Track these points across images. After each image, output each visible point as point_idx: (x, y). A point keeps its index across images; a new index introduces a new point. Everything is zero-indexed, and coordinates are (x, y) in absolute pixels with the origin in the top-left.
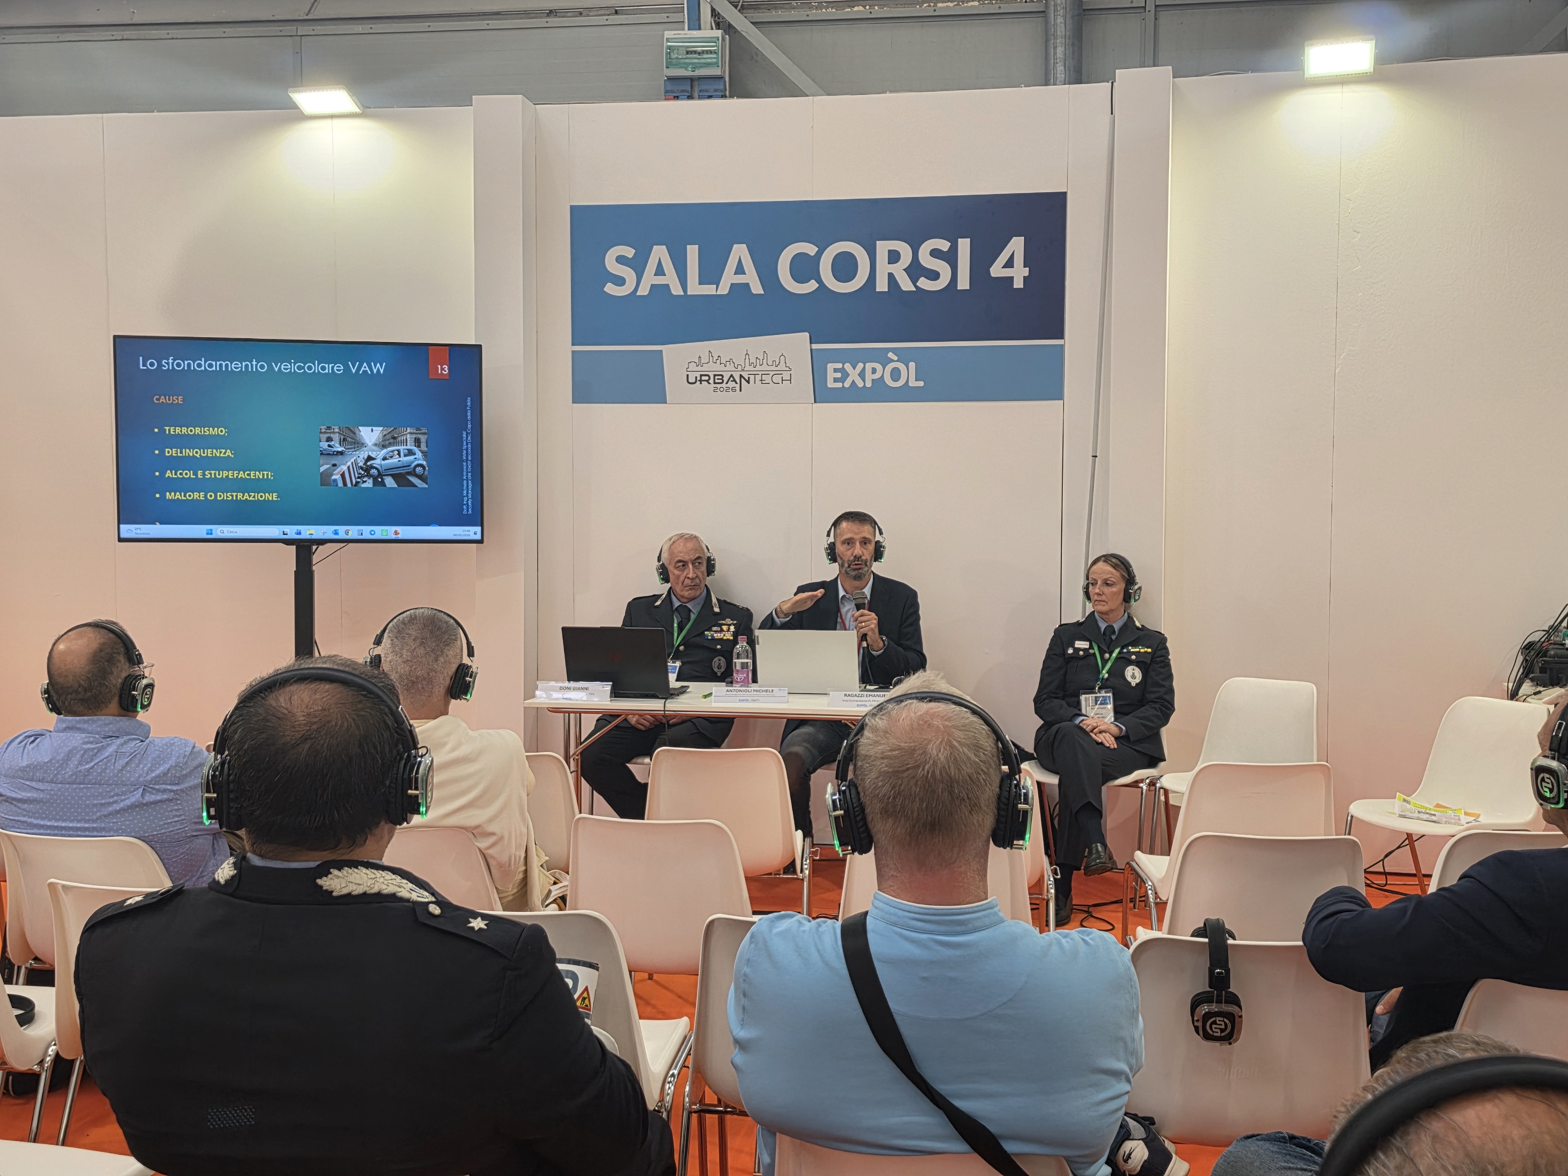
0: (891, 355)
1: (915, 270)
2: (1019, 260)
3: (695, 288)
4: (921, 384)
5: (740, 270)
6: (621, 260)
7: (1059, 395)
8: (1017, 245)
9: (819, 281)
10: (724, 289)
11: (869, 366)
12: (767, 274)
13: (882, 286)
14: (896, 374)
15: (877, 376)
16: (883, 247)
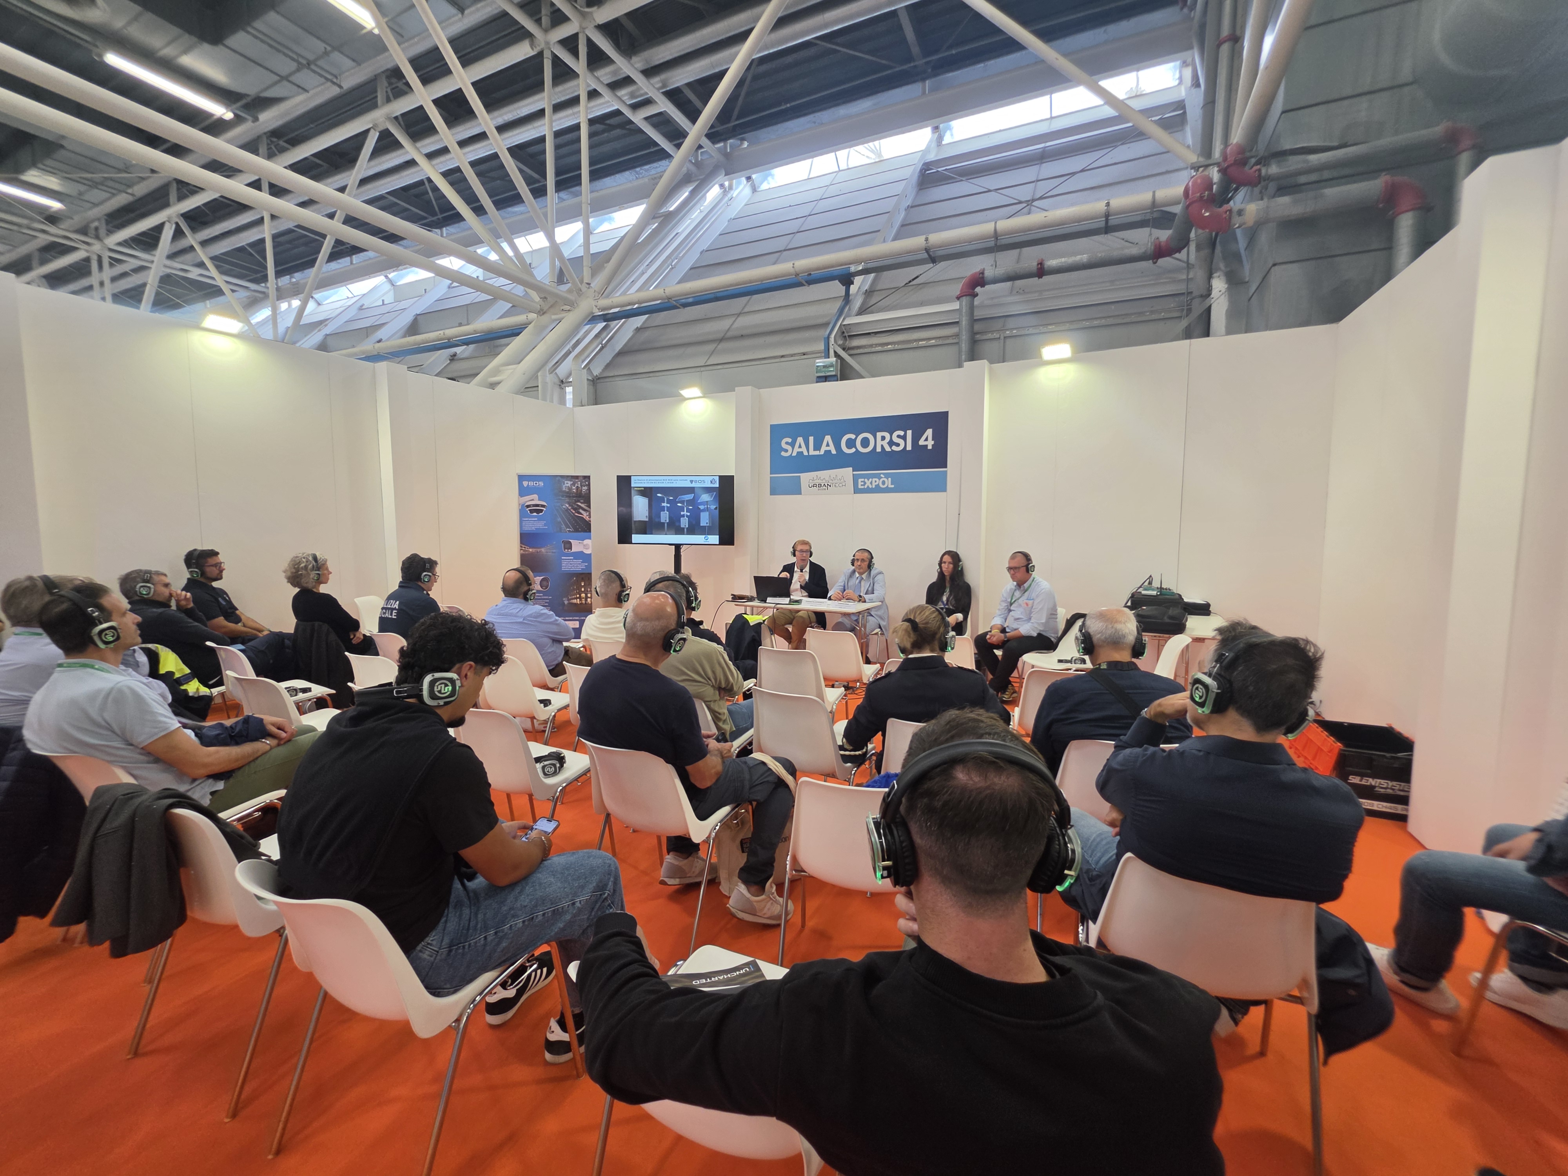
0: (882, 476)
1: (891, 443)
2: (930, 438)
3: (812, 452)
4: (893, 486)
5: (828, 445)
6: (787, 443)
7: (945, 490)
8: (929, 432)
9: (856, 448)
10: (822, 452)
11: (874, 479)
12: (838, 446)
13: (879, 449)
14: (884, 483)
15: (877, 483)
16: (879, 435)
